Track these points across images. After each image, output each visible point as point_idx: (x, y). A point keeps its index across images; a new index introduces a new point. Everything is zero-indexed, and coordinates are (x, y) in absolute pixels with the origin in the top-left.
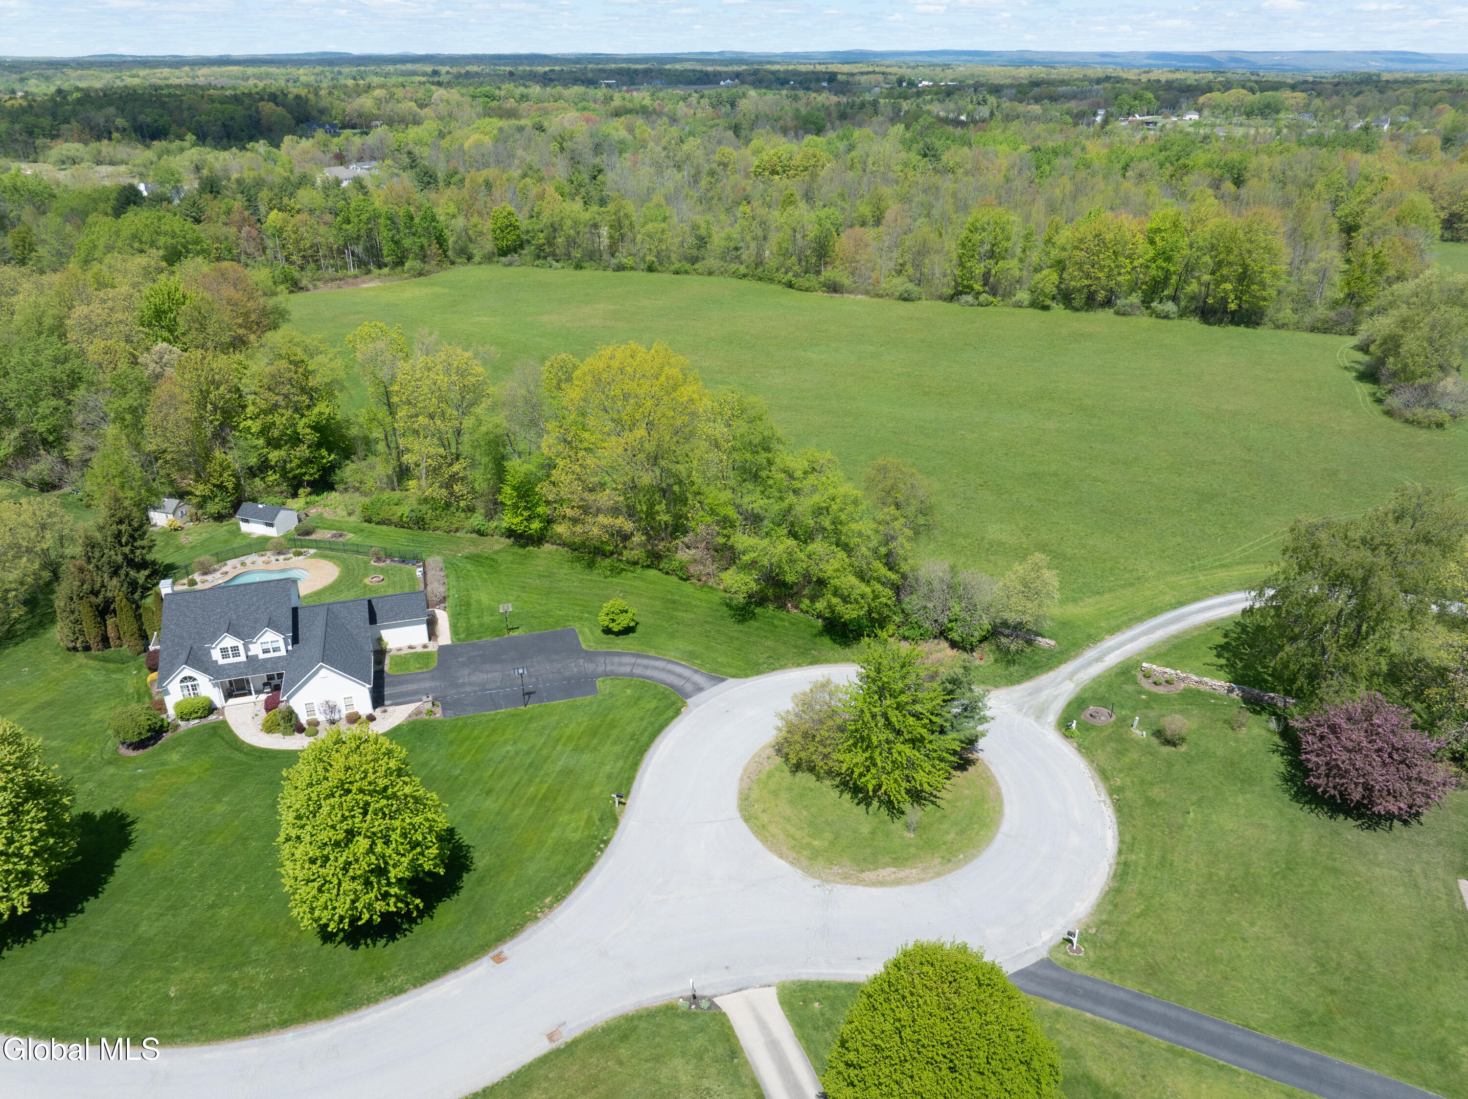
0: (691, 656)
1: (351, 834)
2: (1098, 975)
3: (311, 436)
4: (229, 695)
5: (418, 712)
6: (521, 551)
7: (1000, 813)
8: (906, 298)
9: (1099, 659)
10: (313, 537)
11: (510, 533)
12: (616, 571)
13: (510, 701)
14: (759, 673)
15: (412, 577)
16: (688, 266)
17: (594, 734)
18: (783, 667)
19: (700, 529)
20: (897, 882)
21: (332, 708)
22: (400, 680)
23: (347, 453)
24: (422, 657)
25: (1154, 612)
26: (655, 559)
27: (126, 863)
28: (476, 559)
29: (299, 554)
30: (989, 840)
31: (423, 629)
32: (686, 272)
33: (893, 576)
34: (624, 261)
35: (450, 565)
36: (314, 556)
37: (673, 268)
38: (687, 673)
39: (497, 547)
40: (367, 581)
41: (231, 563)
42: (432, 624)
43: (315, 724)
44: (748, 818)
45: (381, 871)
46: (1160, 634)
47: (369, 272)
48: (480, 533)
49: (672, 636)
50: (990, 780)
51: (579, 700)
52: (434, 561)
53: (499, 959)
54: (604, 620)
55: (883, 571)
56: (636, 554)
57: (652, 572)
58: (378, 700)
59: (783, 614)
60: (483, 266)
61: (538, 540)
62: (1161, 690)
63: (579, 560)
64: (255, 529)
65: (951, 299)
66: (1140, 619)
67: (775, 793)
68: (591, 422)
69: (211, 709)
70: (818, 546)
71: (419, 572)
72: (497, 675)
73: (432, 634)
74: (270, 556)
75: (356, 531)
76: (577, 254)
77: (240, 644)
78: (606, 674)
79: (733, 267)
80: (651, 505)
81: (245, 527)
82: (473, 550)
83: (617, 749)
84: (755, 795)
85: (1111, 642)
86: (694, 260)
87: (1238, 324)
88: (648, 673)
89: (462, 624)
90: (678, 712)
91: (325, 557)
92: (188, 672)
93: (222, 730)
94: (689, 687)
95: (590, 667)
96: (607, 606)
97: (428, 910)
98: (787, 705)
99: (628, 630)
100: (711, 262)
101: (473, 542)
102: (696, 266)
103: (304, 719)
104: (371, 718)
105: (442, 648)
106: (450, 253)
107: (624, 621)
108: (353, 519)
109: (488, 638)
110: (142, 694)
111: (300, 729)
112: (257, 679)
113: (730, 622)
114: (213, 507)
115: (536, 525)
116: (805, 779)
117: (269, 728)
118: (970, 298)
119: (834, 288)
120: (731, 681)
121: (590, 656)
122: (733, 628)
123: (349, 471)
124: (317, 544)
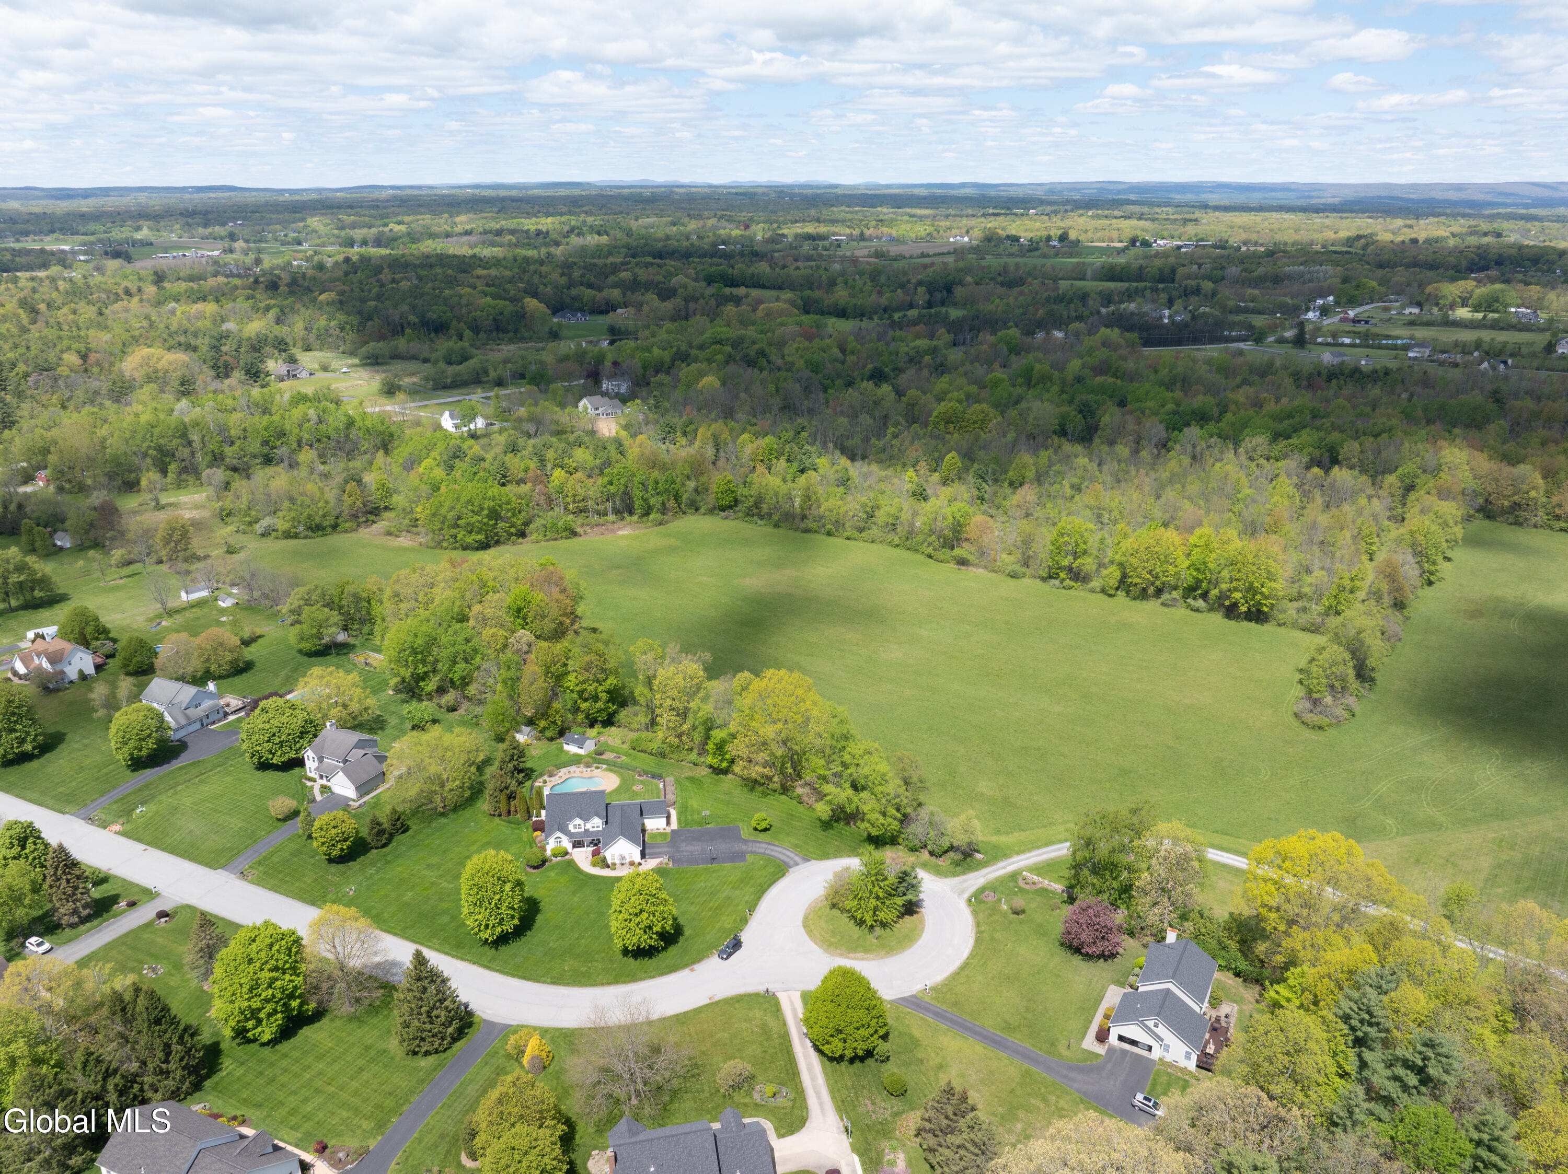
0: (796, 846)
1: (641, 911)
2: (933, 1002)
3: (604, 696)
4: (574, 847)
5: (661, 863)
6: (716, 777)
7: (920, 936)
8: (1013, 575)
9: (1004, 868)
10: (604, 757)
11: (711, 767)
12: (765, 795)
13: (704, 861)
14: (828, 858)
15: (657, 786)
16: (856, 534)
17: (742, 882)
18: (841, 857)
19: (807, 778)
20: (863, 959)
21: (623, 858)
22: (653, 846)
23: (623, 704)
24: (663, 835)
25: (1047, 844)
26: (785, 790)
27: (540, 918)
28: (691, 779)
29: (597, 768)
30: (910, 947)
31: (664, 820)
32: (855, 539)
33: (899, 815)
34: (811, 525)
35: (678, 781)
36: (606, 770)
37: (846, 534)
38: (792, 855)
39: (703, 773)
40: (634, 788)
41: (563, 770)
42: (668, 818)
43: (614, 864)
44: (805, 926)
45: (650, 928)
46: (1044, 857)
47: (623, 519)
48: (695, 764)
49: (788, 835)
50: (922, 921)
51: (737, 864)
52: (670, 779)
53: (692, 970)
54: (754, 824)
55: (894, 812)
56: (776, 786)
57: (784, 797)
58: (643, 855)
59: (847, 828)
60: (707, 517)
61: (725, 772)
62: (1027, 887)
63: (746, 785)
64: (572, 749)
65: (1044, 579)
66: (1038, 848)
67: (820, 917)
68: (756, 717)
69: (567, 853)
70: (864, 795)
71: (661, 785)
72: (699, 848)
73: (668, 823)
74: (582, 768)
75: (628, 755)
76: (776, 517)
77: (582, 822)
78: (752, 852)
79: (891, 537)
80: (783, 764)
81: (566, 747)
82: (689, 774)
83: (752, 890)
84: (811, 917)
85: (1016, 858)
86: (861, 530)
87: (1250, 621)
88: (773, 853)
89: (683, 819)
90: (784, 875)
91: (611, 771)
92: (559, 834)
93: (571, 864)
94: (791, 863)
95: (744, 848)
96: (756, 816)
97: (665, 948)
98: (830, 876)
99: (766, 830)
100: (875, 531)
101: (690, 769)
102: (863, 535)
103: (609, 862)
104: (640, 864)
105: (673, 831)
106: (683, 506)
107: (764, 825)
108: (624, 746)
109: (696, 828)
110: (532, 843)
111: (608, 866)
112: (587, 840)
113: (819, 830)
114: (549, 734)
115: (725, 764)
116: (835, 912)
117: (594, 864)
118: (1057, 582)
119: (962, 562)
120: (813, 862)
121: (746, 842)
122: (820, 833)
123: (623, 715)
124: (606, 762)
